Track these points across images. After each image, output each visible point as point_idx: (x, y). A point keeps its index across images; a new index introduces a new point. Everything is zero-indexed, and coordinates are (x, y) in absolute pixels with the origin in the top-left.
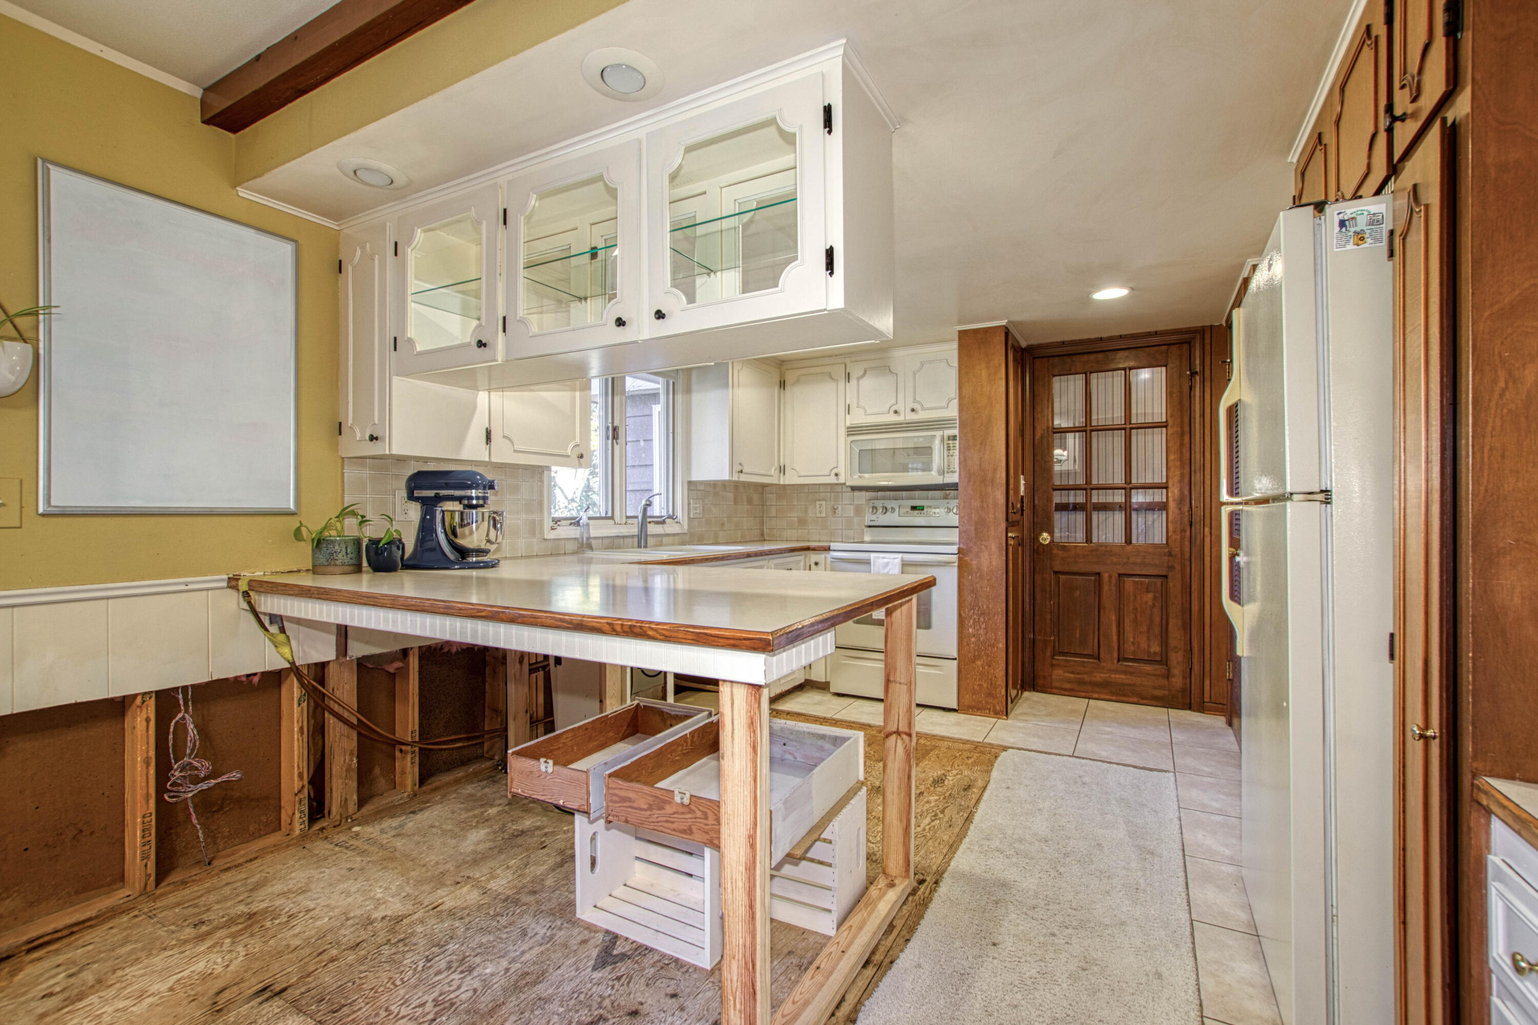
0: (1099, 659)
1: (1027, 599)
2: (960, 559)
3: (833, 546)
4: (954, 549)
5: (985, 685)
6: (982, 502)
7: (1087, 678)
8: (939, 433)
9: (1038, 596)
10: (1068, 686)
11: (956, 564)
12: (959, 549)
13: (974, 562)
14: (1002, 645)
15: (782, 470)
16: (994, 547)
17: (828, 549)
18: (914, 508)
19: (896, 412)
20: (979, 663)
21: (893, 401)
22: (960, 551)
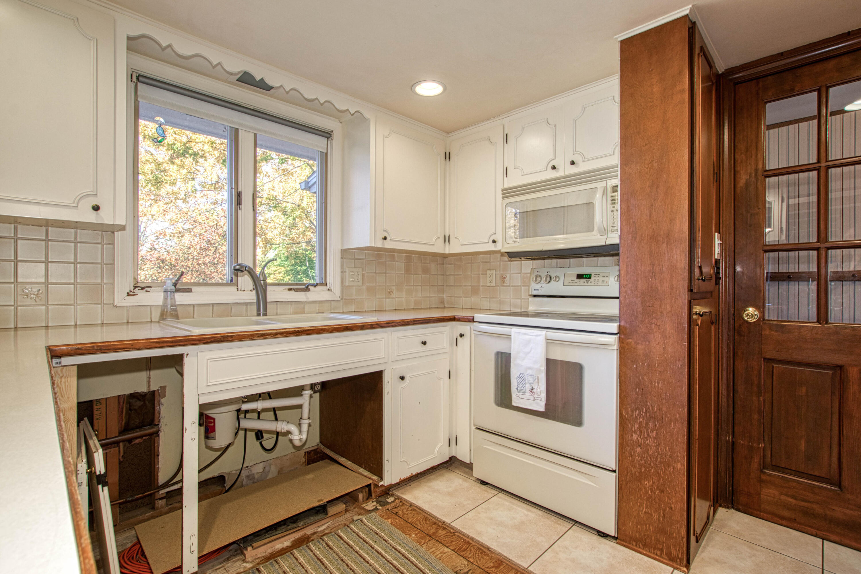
0: (840, 486)
1: (723, 390)
2: (621, 341)
3: (478, 317)
4: (614, 327)
5: (655, 516)
6: (653, 265)
7: (818, 509)
8: (601, 185)
9: (740, 387)
10: (786, 513)
11: (616, 347)
12: (620, 326)
13: (640, 347)
14: (681, 466)
15: (447, 239)
16: (669, 327)
17: (472, 320)
18: (580, 276)
19: (554, 168)
20: (646, 483)
21: (552, 157)
22: (621, 331)
